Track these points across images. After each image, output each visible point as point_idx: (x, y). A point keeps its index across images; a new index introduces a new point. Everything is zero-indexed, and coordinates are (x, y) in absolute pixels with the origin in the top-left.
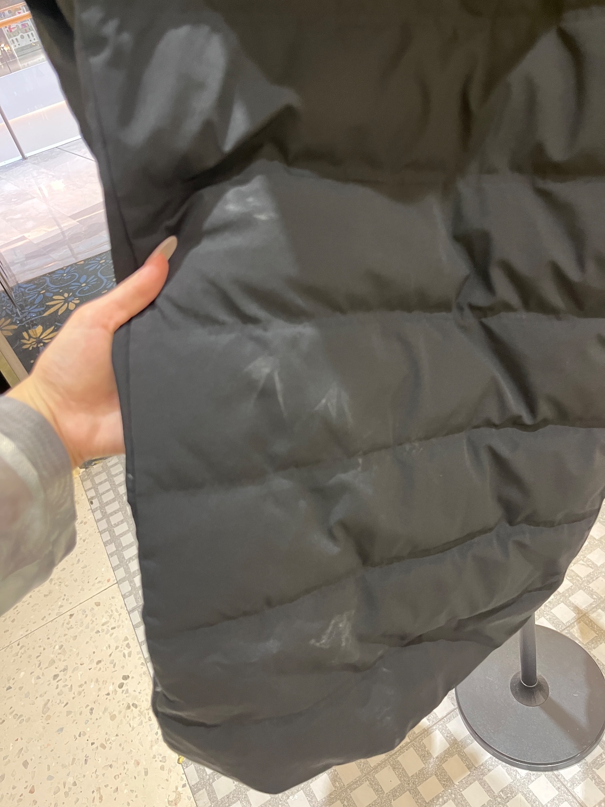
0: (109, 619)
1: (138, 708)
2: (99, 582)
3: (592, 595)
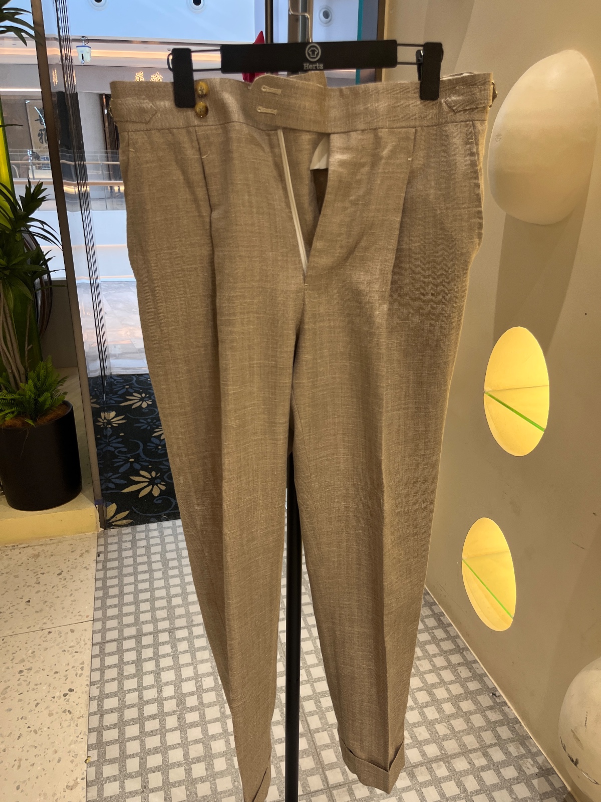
0: (75, 645)
1: (71, 715)
2: (80, 615)
3: (441, 749)
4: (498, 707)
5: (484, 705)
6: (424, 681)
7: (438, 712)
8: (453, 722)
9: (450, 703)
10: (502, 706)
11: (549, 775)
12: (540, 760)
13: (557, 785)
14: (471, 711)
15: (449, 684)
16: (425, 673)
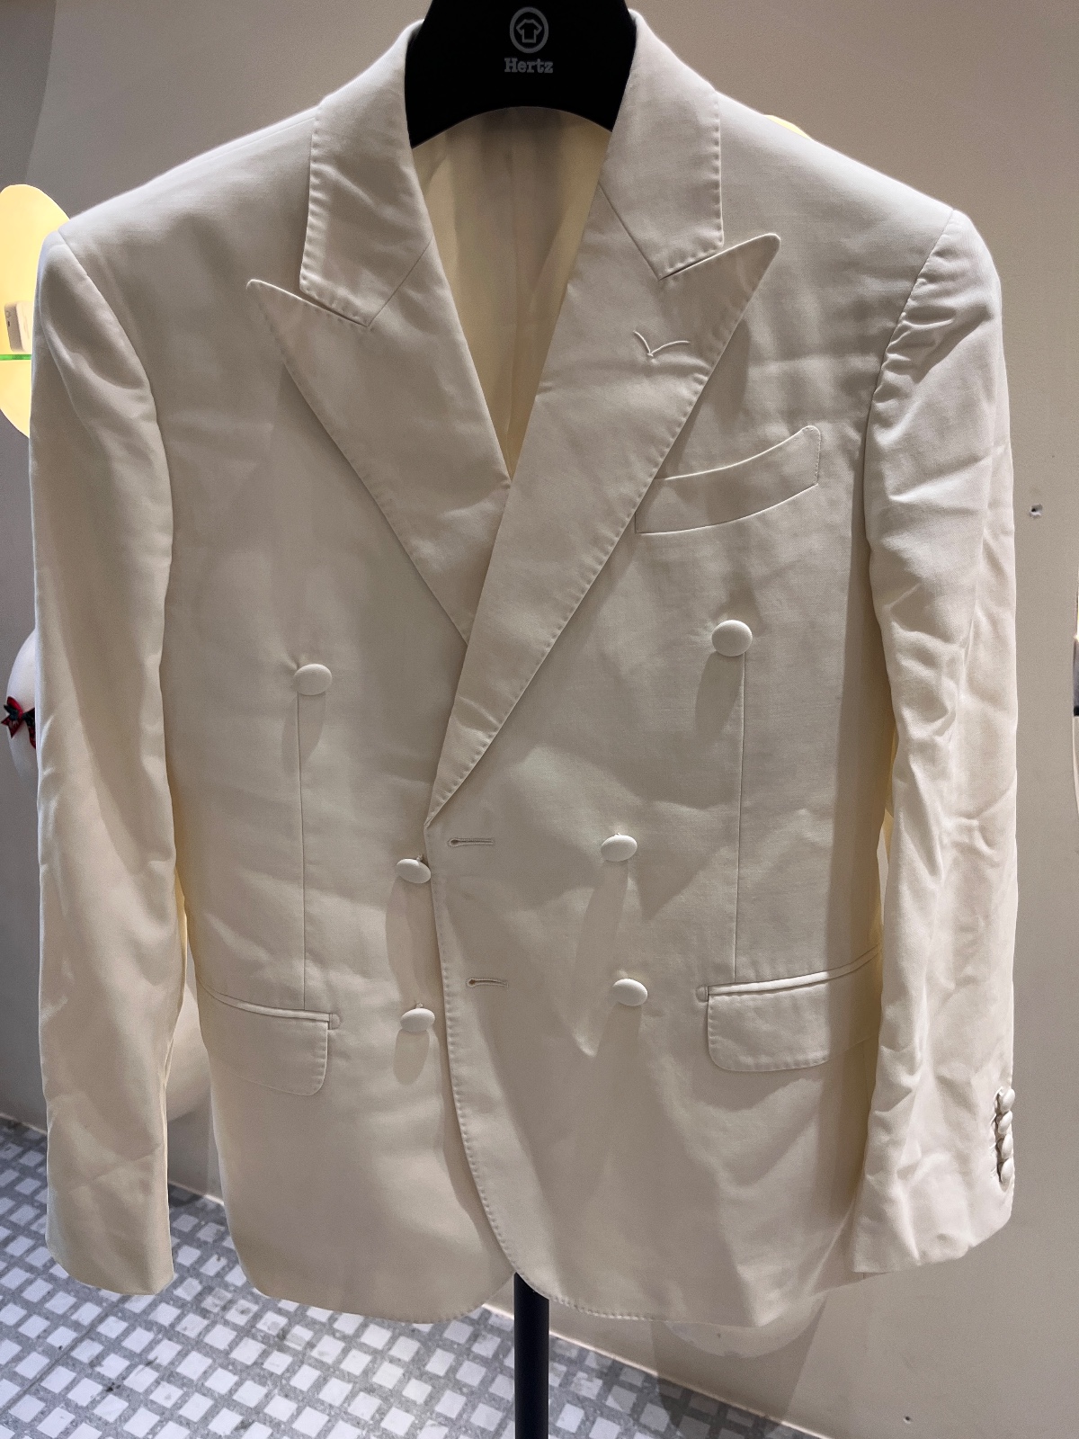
4: (482, 1326)
5: (462, 1340)
6: (346, 1377)
7: (407, 1411)
8: (439, 1409)
9: (413, 1382)
10: (487, 1319)
11: (617, 1375)
12: (591, 1362)
13: (638, 1382)
14: (451, 1367)
15: (390, 1349)
16: (339, 1361)
